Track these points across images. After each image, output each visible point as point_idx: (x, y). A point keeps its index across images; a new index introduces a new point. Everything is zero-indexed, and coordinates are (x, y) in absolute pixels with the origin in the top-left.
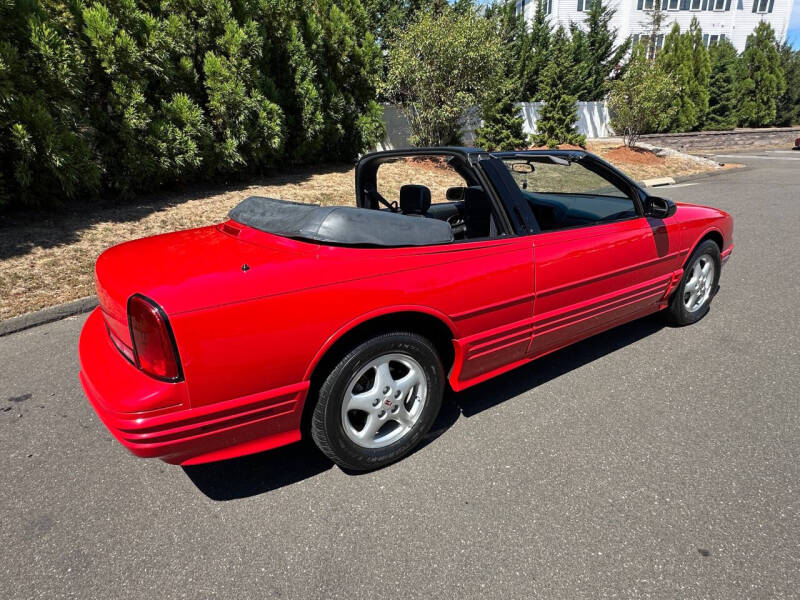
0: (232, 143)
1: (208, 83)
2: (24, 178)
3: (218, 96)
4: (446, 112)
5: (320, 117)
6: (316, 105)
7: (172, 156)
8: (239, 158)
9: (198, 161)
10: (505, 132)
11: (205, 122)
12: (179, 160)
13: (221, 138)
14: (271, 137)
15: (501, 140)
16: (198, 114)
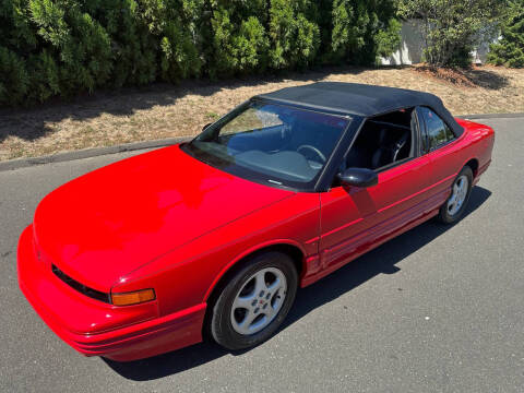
0: (280, 50)
1: (272, 10)
2: (165, 67)
3: (276, 19)
4: (451, 33)
5: (345, 33)
6: (344, 24)
7: (239, 57)
8: (282, 60)
9: (255, 62)
10: (517, 50)
11: (264, 36)
12: (243, 61)
13: (273, 46)
14: (305, 47)
15: (512, 56)
16: (261, 31)
